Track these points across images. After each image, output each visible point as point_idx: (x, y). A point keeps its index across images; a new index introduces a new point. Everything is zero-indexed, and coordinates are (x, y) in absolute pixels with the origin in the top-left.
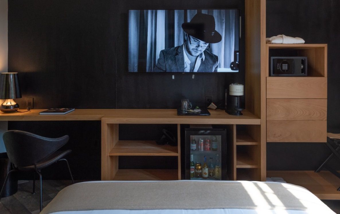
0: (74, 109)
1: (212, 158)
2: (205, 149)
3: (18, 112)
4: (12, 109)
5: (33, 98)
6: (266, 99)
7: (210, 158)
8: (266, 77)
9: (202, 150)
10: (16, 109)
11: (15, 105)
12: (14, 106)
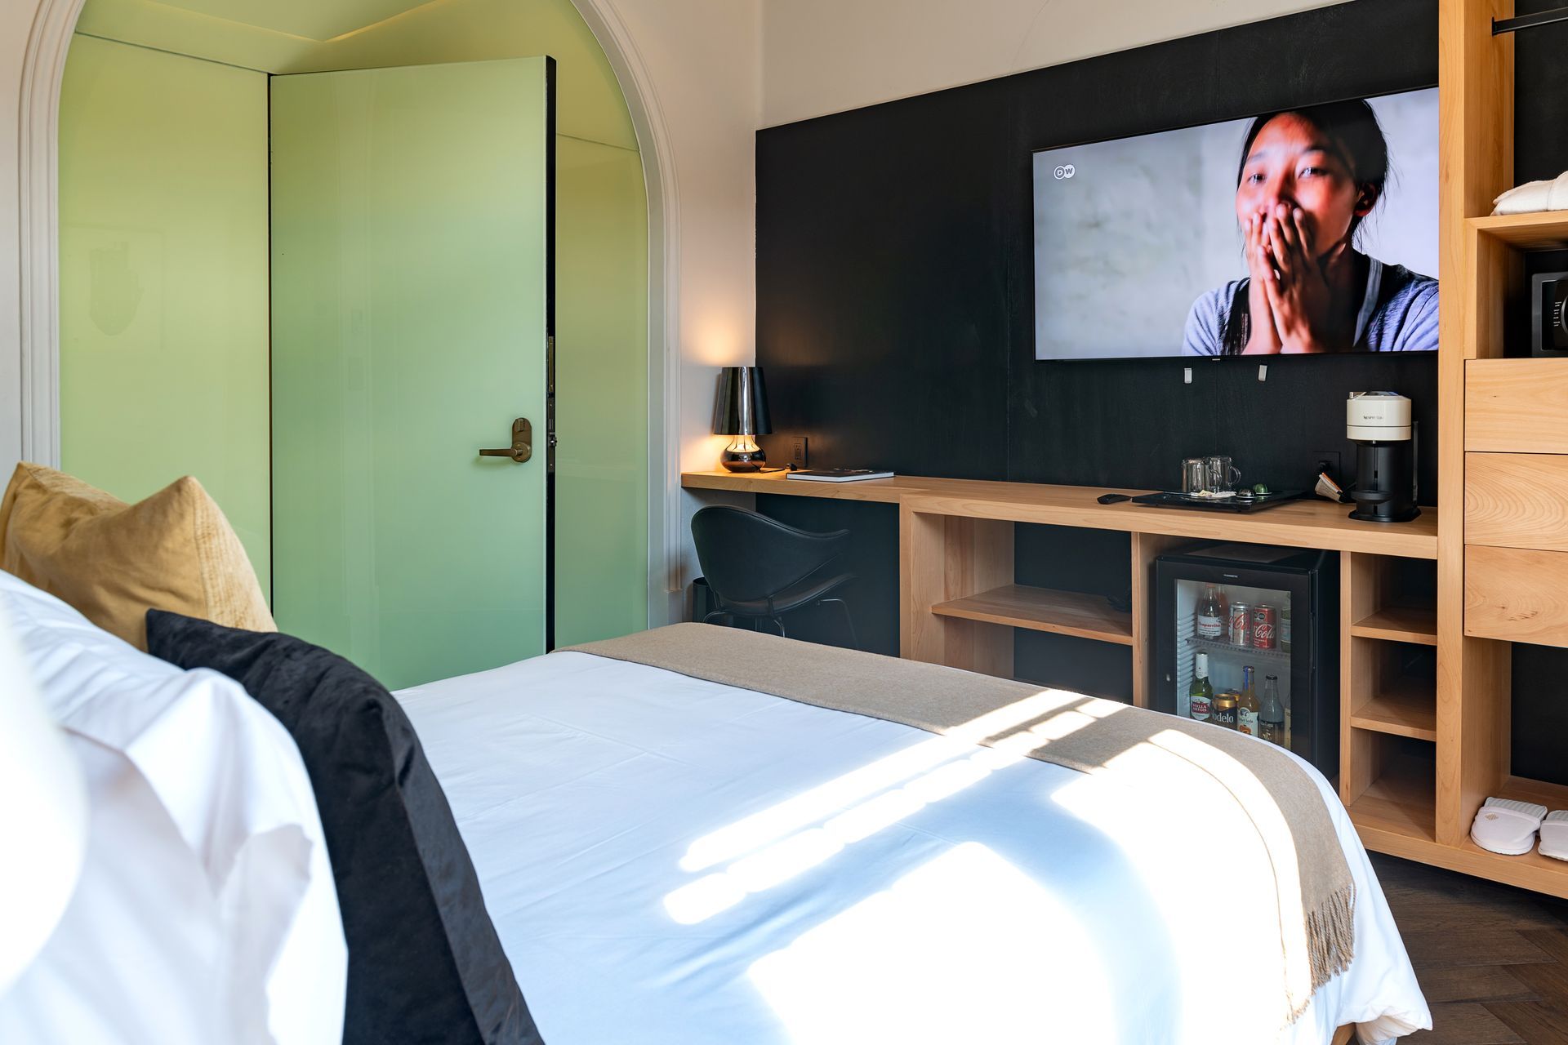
0: (892, 474)
1: (1276, 678)
2: (1250, 639)
3: (760, 472)
4: (745, 461)
5: (807, 439)
6: (1465, 452)
7: (1267, 677)
8: (1465, 360)
9: (1241, 643)
10: (757, 463)
11: (753, 453)
12: (753, 456)
